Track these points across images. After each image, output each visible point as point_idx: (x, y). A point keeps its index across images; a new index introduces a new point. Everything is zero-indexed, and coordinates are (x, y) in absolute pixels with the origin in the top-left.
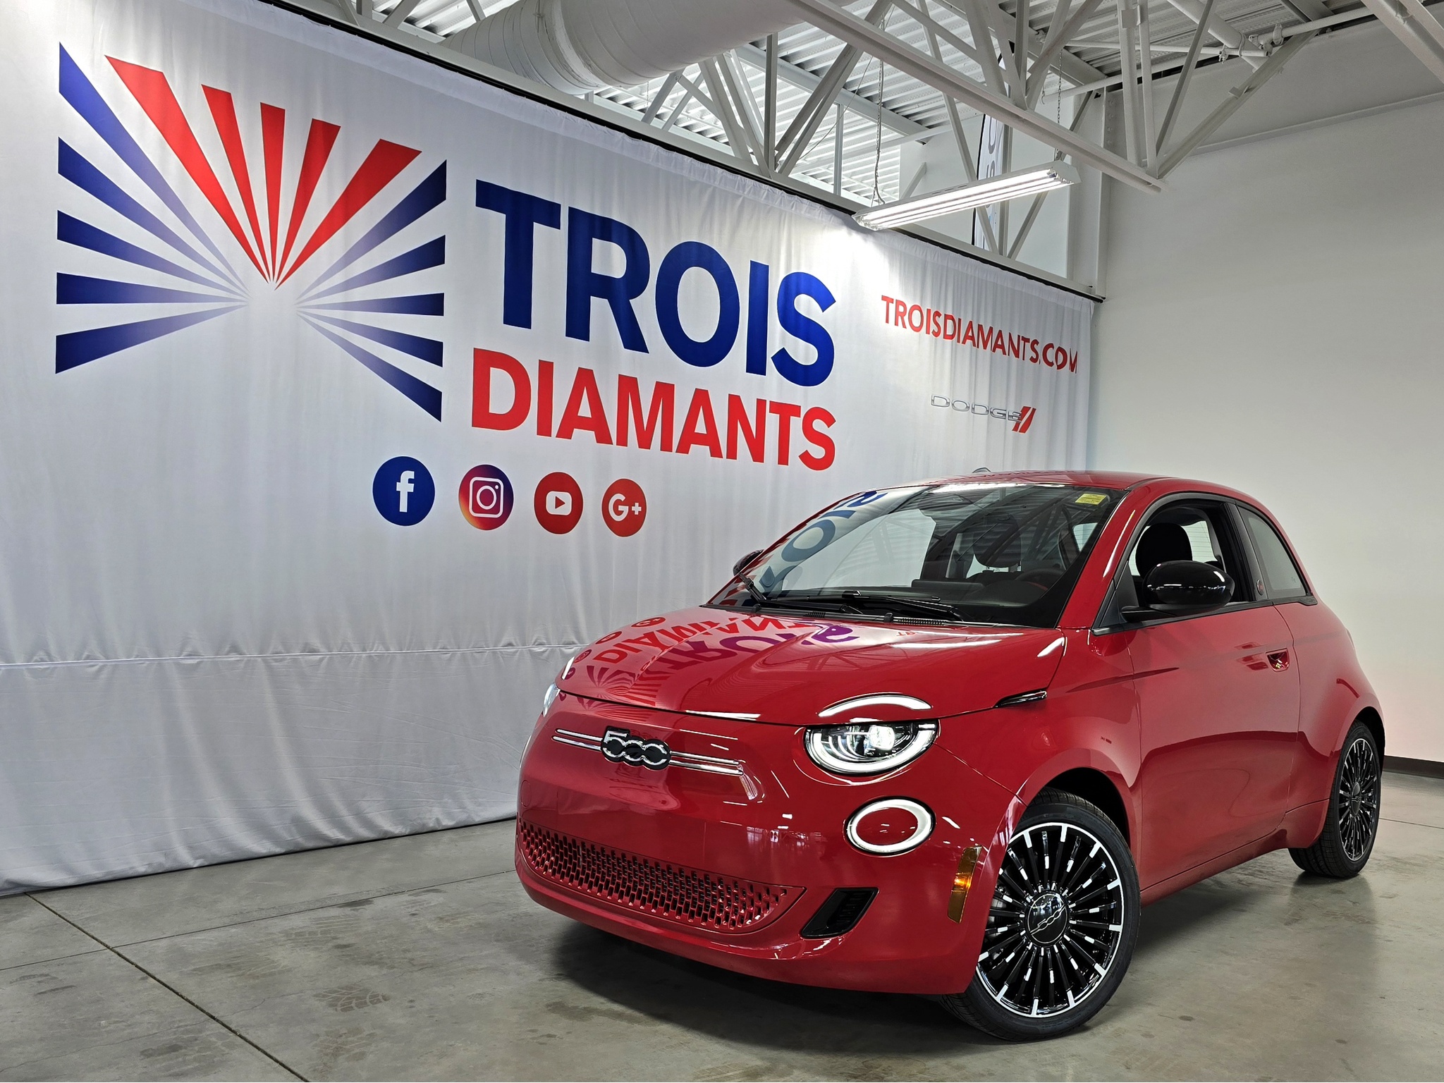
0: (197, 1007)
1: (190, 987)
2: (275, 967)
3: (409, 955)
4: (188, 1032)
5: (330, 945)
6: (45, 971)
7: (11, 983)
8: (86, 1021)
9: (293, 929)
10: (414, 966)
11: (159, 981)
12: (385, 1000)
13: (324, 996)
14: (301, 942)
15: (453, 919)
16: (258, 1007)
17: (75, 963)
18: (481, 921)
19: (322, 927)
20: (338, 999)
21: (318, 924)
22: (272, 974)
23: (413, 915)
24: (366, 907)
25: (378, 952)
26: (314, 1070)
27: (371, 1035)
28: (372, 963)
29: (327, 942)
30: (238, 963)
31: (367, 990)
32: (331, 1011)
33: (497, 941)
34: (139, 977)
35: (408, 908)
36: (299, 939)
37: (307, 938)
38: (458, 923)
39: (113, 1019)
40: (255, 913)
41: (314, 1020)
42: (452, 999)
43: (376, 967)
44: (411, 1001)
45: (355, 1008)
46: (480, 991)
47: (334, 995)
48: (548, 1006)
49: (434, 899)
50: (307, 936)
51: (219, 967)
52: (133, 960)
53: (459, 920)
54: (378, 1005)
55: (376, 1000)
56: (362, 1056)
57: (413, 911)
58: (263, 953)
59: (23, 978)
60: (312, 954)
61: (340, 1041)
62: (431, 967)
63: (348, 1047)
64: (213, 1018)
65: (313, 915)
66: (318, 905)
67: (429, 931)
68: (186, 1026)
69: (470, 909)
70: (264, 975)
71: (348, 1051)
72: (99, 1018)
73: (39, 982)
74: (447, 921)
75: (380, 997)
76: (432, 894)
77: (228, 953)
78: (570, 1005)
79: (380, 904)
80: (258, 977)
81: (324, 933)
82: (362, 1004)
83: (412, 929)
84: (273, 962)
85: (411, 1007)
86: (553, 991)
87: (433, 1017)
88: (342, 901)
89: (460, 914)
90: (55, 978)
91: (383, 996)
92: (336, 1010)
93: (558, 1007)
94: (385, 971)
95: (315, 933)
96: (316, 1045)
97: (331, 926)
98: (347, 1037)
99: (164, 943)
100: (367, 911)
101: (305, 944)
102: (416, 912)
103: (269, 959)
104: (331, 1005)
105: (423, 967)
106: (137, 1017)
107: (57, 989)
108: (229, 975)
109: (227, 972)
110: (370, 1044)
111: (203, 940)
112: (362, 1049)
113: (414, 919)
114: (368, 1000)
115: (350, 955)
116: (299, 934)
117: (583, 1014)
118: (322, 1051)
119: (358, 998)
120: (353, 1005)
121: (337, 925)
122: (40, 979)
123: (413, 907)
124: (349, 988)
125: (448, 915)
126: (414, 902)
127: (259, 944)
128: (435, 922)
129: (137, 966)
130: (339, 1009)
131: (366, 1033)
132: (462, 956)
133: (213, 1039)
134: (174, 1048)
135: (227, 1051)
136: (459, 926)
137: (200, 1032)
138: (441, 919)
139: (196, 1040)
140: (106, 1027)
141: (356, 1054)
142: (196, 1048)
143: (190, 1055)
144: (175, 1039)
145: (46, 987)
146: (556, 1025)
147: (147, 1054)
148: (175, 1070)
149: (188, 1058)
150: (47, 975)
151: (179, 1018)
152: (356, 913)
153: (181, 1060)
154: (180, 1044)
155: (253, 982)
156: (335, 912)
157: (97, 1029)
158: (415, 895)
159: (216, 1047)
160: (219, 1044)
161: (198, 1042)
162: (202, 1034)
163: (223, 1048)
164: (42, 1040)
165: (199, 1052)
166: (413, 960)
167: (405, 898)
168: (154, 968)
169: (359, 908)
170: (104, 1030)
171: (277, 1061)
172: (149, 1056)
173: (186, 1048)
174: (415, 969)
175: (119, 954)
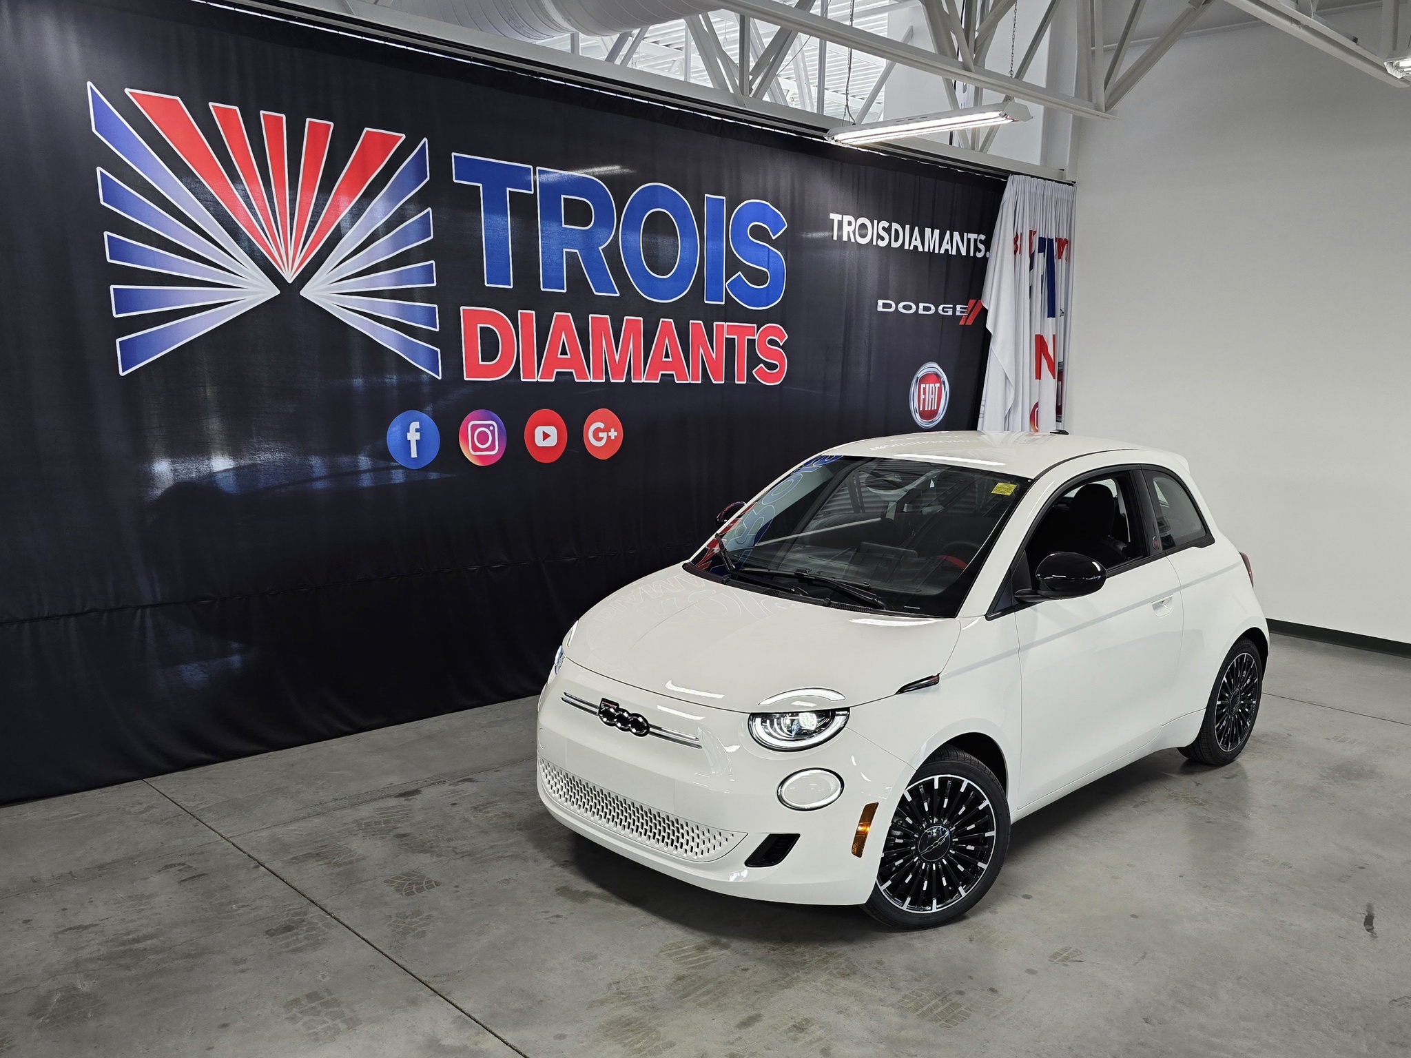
0: (299, 892)
1: (290, 873)
2: (353, 856)
3: (452, 844)
4: (296, 914)
5: (392, 834)
6: (182, 860)
7: (160, 871)
8: (221, 905)
9: (362, 819)
10: (457, 854)
11: (268, 869)
12: (437, 886)
13: (392, 882)
14: (369, 832)
15: (484, 809)
16: (345, 893)
17: (203, 853)
18: (507, 810)
19: (384, 817)
20: (402, 884)
21: (381, 814)
22: (351, 862)
23: (454, 804)
24: (417, 796)
25: (429, 841)
26: (391, 947)
27: (429, 916)
28: (424, 851)
29: (390, 831)
30: (325, 852)
31: (423, 877)
32: (398, 895)
33: (519, 829)
34: (252, 866)
35: (449, 797)
36: (368, 828)
37: (374, 828)
38: (488, 812)
39: (240, 904)
40: (331, 804)
41: (387, 904)
42: (486, 884)
43: (428, 854)
44: (456, 887)
45: (416, 892)
46: (507, 877)
47: (399, 881)
48: (557, 890)
49: (470, 788)
50: (374, 826)
51: (309, 856)
52: (245, 850)
53: (489, 809)
54: (433, 890)
55: (432, 885)
56: (422, 935)
57: (452, 800)
58: (342, 843)
59: (168, 866)
60: (379, 843)
61: (407, 921)
62: (469, 855)
63: (413, 926)
64: (313, 902)
65: (375, 805)
66: (379, 794)
67: (467, 820)
68: (294, 909)
69: (498, 798)
70: (346, 864)
71: (413, 930)
72: (230, 903)
73: (180, 870)
74: (480, 810)
75: (433, 883)
76: (467, 783)
77: (317, 842)
78: (574, 889)
79: (429, 794)
80: (341, 864)
81: (387, 822)
82: (420, 890)
83: (454, 818)
84: (350, 851)
85: (457, 891)
86: (561, 876)
87: (472, 900)
88: (397, 791)
89: (490, 803)
90: (190, 867)
91: (435, 882)
92: (402, 894)
93: (564, 891)
94: (435, 859)
95: (379, 823)
96: (390, 925)
97: (390, 816)
98: (411, 918)
99: (265, 833)
100: (417, 801)
101: (373, 833)
102: (456, 802)
103: (347, 848)
104: (398, 890)
105: (464, 855)
106: (258, 901)
107: (194, 877)
108: (319, 863)
109: (317, 861)
110: (428, 924)
111: (295, 830)
112: (424, 929)
113: (455, 809)
114: (424, 885)
115: (408, 844)
116: (368, 824)
117: (584, 897)
118: (395, 930)
119: (417, 884)
120: (414, 890)
121: (396, 815)
122: (180, 867)
123: (453, 796)
124: (409, 874)
125: (480, 805)
126: (453, 792)
127: (338, 834)
128: (471, 812)
129: (249, 855)
130: (404, 893)
131: (425, 915)
132: (492, 844)
133: (316, 921)
134: (288, 929)
135: (327, 930)
136: (490, 815)
137: (305, 914)
138: (475, 808)
139: (303, 921)
140: (236, 910)
141: (419, 932)
142: (305, 928)
143: (301, 934)
144: (288, 920)
145: (185, 875)
146: (563, 906)
147: (270, 933)
148: (293, 947)
149: (299, 937)
150: (184, 864)
151: (288, 903)
152: (409, 803)
153: (295, 938)
154: (292, 925)
155: (337, 870)
156: (393, 802)
157: (230, 912)
158: (455, 784)
159: (319, 928)
160: (320, 925)
161: (304, 923)
162: (306, 917)
163: (324, 928)
164: (193, 922)
165: (306, 932)
166: (455, 848)
167: (446, 787)
168: (262, 857)
169: (411, 798)
170: (235, 913)
171: (363, 939)
172: (272, 935)
173: (297, 928)
174: (458, 857)
175: (234, 845)
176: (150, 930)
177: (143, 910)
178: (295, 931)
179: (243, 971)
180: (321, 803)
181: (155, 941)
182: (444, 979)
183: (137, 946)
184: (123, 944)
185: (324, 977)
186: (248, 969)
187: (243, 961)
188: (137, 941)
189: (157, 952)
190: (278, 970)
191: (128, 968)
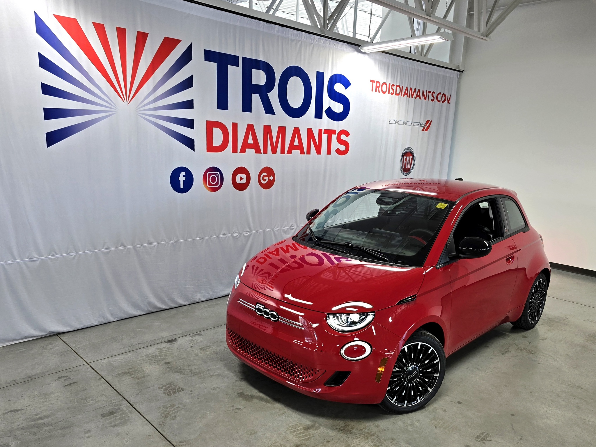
0: (119, 393)
1: (115, 383)
2: (144, 374)
3: (190, 368)
4: (116, 405)
5: (163, 362)
6: (66, 375)
7: (55, 380)
8: (82, 400)
9: (150, 354)
10: (192, 373)
11: (105, 380)
12: (183, 390)
13: (162, 388)
14: (153, 361)
15: (205, 349)
16: (139, 394)
17: (76, 371)
18: (215, 350)
19: (160, 353)
20: (166, 389)
21: (158, 351)
22: (143, 377)
23: (192, 347)
24: (175, 343)
25: (180, 366)
26: (159, 424)
27: (178, 407)
28: (177, 372)
29: (162, 360)
30: (131, 372)
31: (176, 386)
32: (164, 395)
33: (221, 361)
34: (98, 378)
35: (190, 343)
36: (153, 359)
37: (155, 359)
38: (207, 351)
39: (91, 399)
40: (136, 346)
41: (158, 400)
42: (205, 390)
43: (179, 374)
44: (191, 391)
45: (172, 394)
46: (215, 386)
47: (165, 388)
48: (238, 394)
49: (198, 338)
51: (125, 373)
52: (96, 370)
54: (180, 393)
55: (179, 390)
56: (174, 418)
57: (191, 345)
58: (140, 367)
59: (59, 378)
60: (157, 367)
61: (167, 410)
62: (198, 374)
63: (170, 413)
64: (124, 398)
65: (156, 347)
66: (158, 341)
67: (197, 356)
68: (116, 402)
69: (211, 344)
70: (141, 378)
71: (170, 415)
72: (86, 398)
73: (65, 380)
74: (203, 350)
75: (181, 389)
76: (198, 336)
77: (128, 366)
78: (246, 394)
79: (181, 341)
80: (139, 378)
81: (161, 356)
82: (174, 393)
83: (191, 354)
84: (144, 371)
85: (191, 394)
86: (240, 386)
87: (199, 399)
88: (166, 340)
89: (208, 346)
90: (70, 378)
91: (182, 388)
92: (166, 395)
93: (241, 395)
94: (182, 376)
95: (157, 356)
96: (159, 412)
97: (162, 353)
98: (170, 408)
99: (106, 361)
100: (176, 345)
101: (154, 361)
102: (193, 346)
103: (142, 369)
104: (164, 393)
105: (196, 374)
106: (99, 398)
107: (71, 384)
109: (128, 376)
110: (177, 412)
111: (119, 359)
112: (176, 414)
113: (192, 349)
114: (176, 390)
115: (170, 368)
116: (152, 357)
117: (251, 397)
118: (162, 415)
119: (174, 389)
120: (172, 393)
121: (165, 352)
122: (65, 378)
123: (191, 343)
124: (170, 384)
125: (204, 347)
126: (191, 340)
127: (138, 362)
128: (199, 351)
129: (97, 372)
130: (167, 394)
131: (176, 406)
132: (208, 368)
133: (125, 409)
134: (112, 413)
135: (130, 415)
136: (208, 353)
137: (120, 405)
138: (201, 349)
139: (119, 409)
140: (89, 402)
141: (173, 416)
142: (120, 413)
143: (118, 416)
144: (112, 409)
145: (67, 383)
146: (241, 403)
147: (103, 416)
148: (113, 424)
149: (117, 418)
150: (67, 377)
151: (113, 399)
152: (171, 346)
153: (115, 419)
154: (114, 411)
155: (137, 381)
156: (164, 345)
157: (86, 403)
158: (192, 336)
159: (126, 413)
160: (127, 411)
161: (120, 410)
162: (121, 407)
163: (128, 413)
164: (68, 408)
165: (120, 415)
166: (191, 370)
167: (188, 338)
168: (103, 374)
169: (172, 343)
170: (88, 404)
171: (147, 420)
172: (104, 417)
173: (116, 413)
174: (193, 375)
175: (91, 366)
176: (48, 413)
177: (45, 401)
178: (115, 414)
179: (88, 437)
180: (132, 345)
181: (49, 419)
182: (184, 444)
183: (41, 422)
184: (34, 420)
185: (127, 441)
186: (91, 436)
187: (89, 431)
188: (40, 418)
189: (49, 425)
190: (105, 437)
191: (34, 434)
